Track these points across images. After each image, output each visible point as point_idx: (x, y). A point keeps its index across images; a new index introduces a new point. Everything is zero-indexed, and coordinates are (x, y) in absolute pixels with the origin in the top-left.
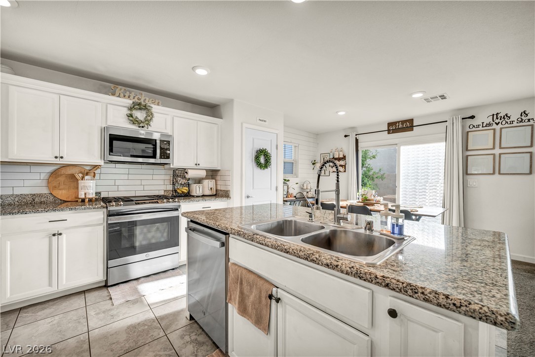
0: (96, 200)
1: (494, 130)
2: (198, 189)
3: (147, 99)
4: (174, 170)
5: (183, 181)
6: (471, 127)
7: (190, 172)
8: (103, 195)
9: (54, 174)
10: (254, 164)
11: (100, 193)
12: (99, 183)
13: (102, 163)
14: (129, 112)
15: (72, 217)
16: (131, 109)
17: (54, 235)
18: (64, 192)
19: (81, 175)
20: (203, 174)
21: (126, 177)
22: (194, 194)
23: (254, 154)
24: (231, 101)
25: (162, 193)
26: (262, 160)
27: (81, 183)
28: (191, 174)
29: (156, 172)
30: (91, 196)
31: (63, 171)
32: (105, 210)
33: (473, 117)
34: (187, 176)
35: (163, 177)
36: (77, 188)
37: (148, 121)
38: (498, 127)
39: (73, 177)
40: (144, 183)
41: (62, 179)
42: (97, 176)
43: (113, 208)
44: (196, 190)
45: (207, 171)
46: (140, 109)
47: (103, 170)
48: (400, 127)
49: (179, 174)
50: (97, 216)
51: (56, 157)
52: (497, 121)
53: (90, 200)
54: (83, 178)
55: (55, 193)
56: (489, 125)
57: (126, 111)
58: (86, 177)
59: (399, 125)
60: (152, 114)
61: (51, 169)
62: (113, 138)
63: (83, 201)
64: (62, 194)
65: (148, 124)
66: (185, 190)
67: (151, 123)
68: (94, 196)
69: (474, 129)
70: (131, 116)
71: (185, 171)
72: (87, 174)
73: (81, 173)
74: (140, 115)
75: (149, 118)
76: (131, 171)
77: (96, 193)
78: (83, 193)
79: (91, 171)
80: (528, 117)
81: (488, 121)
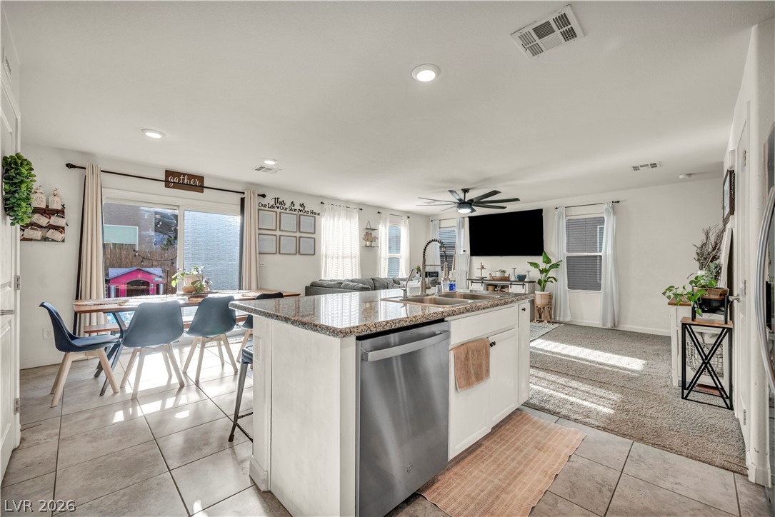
1: (276, 212)
6: (260, 205)
33: (264, 196)
38: (279, 210)
48: (186, 181)
52: (278, 205)
56: (272, 207)
59: (184, 179)
69: (262, 208)
80: (295, 208)
81: (272, 203)
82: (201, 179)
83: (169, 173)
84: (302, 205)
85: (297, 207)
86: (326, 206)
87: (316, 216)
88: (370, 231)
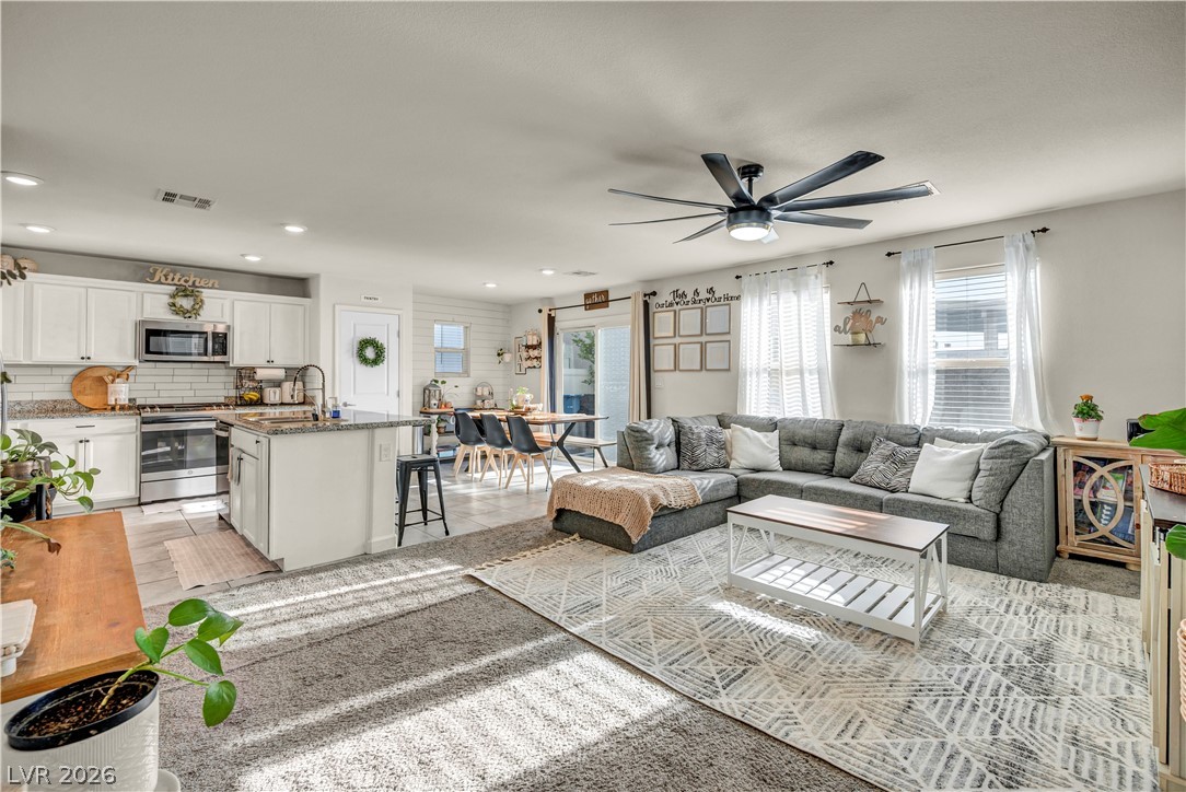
0: (130, 408)
1: (675, 312)
2: (272, 394)
3: (198, 280)
4: (239, 369)
5: (252, 384)
6: (657, 306)
7: (258, 371)
8: (139, 402)
9: (80, 377)
10: (357, 360)
11: (134, 399)
12: (134, 386)
13: (136, 363)
14: (171, 301)
15: (101, 424)
16: (173, 296)
17: (81, 442)
18: (90, 398)
19: (111, 378)
20: (281, 374)
21: (169, 379)
22: (266, 401)
23: (356, 346)
24: (318, 276)
25: (222, 400)
26: (370, 353)
27: (111, 387)
28: (261, 374)
29: (213, 372)
30: (122, 403)
31: (89, 373)
32: (138, 417)
33: (654, 294)
34: (258, 377)
35: (223, 379)
36: (107, 393)
37: (195, 311)
38: (679, 308)
39: (101, 380)
40: (194, 386)
41: (88, 383)
42: (131, 379)
43: (148, 414)
44: (272, 395)
45: (287, 369)
46: (186, 296)
47: (139, 371)
48: (596, 300)
49: (244, 374)
50: (130, 423)
51: (83, 358)
52: (677, 300)
53: (122, 408)
54: (113, 381)
55: (79, 399)
56: (671, 305)
57: (166, 299)
58: (117, 380)
59: (595, 298)
60: (202, 301)
61: (76, 371)
62: (151, 333)
63: (113, 409)
64: (87, 400)
65: (197, 314)
66: (254, 396)
67: (201, 312)
68: (127, 402)
69: (660, 309)
70: (174, 305)
71: (253, 369)
72: (118, 377)
73: (111, 375)
74: (186, 303)
75: (197, 307)
76: (177, 372)
77: (130, 400)
78: (113, 399)
79: (123, 373)
80: (700, 298)
81: (670, 299)
82: (606, 293)
83: (588, 296)
84: (711, 291)
85: (704, 295)
86: (745, 279)
87: (733, 303)
88: (866, 307)
